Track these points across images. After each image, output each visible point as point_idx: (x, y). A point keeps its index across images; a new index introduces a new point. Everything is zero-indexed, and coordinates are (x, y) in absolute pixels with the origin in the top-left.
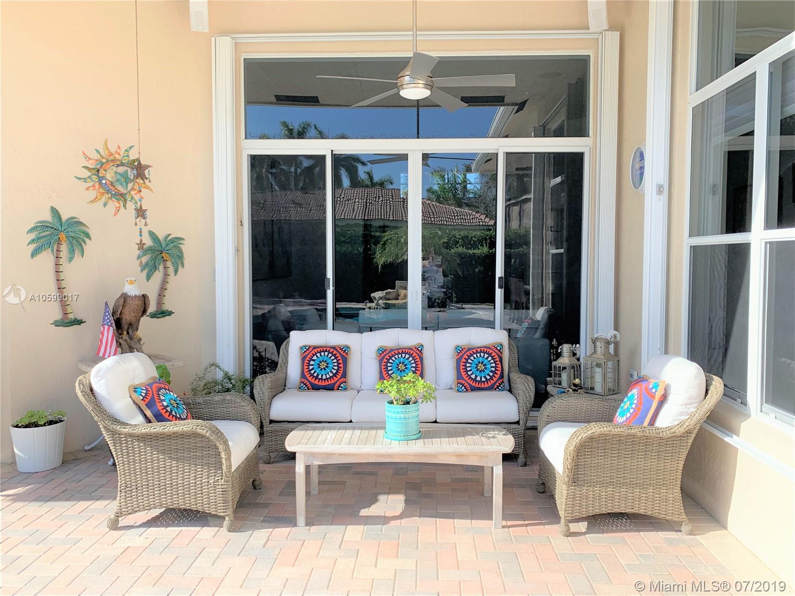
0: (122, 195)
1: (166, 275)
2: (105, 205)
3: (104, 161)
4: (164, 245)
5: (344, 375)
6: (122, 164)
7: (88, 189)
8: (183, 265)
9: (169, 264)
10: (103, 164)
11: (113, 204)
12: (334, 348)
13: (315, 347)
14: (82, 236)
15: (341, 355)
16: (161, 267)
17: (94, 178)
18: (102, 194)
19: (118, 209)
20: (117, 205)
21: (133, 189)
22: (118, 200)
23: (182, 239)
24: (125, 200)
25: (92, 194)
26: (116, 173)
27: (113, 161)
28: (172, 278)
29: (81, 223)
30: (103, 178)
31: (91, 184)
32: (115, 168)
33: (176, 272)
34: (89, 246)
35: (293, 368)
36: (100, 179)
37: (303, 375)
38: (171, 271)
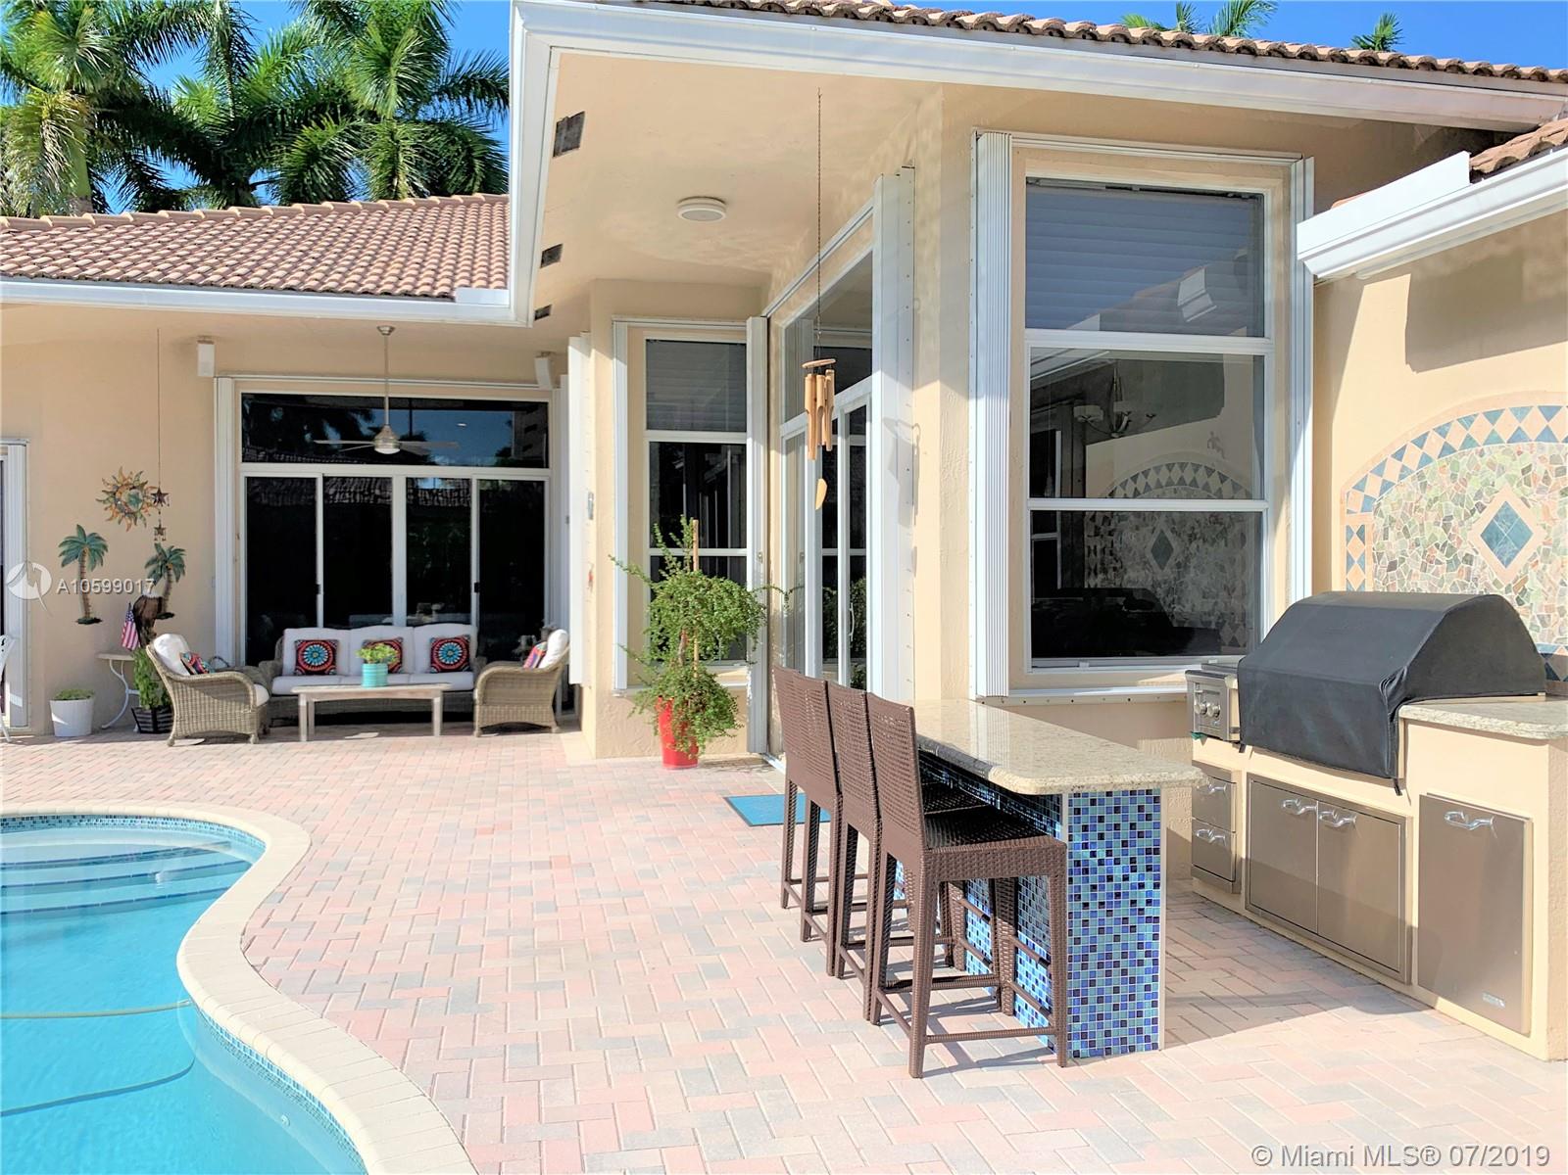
0: (133, 513)
1: (169, 581)
2: (119, 522)
3: (119, 485)
4: (168, 556)
5: (334, 662)
6: (134, 488)
7: (106, 509)
8: (184, 573)
9: (172, 572)
10: (118, 488)
11: (126, 521)
12: (324, 641)
13: (307, 641)
14: (102, 549)
15: (332, 647)
16: (166, 575)
17: (112, 499)
18: (118, 513)
19: (129, 526)
20: (129, 522)
21: (142, 508)
22: (130, 518)
23: (183, 550)
24: (136, 519)
25: (109, 513)
26: (129, 495)
27: (126, 485)
28: (174, 585)
29: (99, 538)
30: (119, 500)
31: (109, 505)
32: (128, 491)
33: (177, 579)
34: (106, 557)
35: (288, 658)
36: (116, 501)
37: (298, 663)
38: (173, 578)
